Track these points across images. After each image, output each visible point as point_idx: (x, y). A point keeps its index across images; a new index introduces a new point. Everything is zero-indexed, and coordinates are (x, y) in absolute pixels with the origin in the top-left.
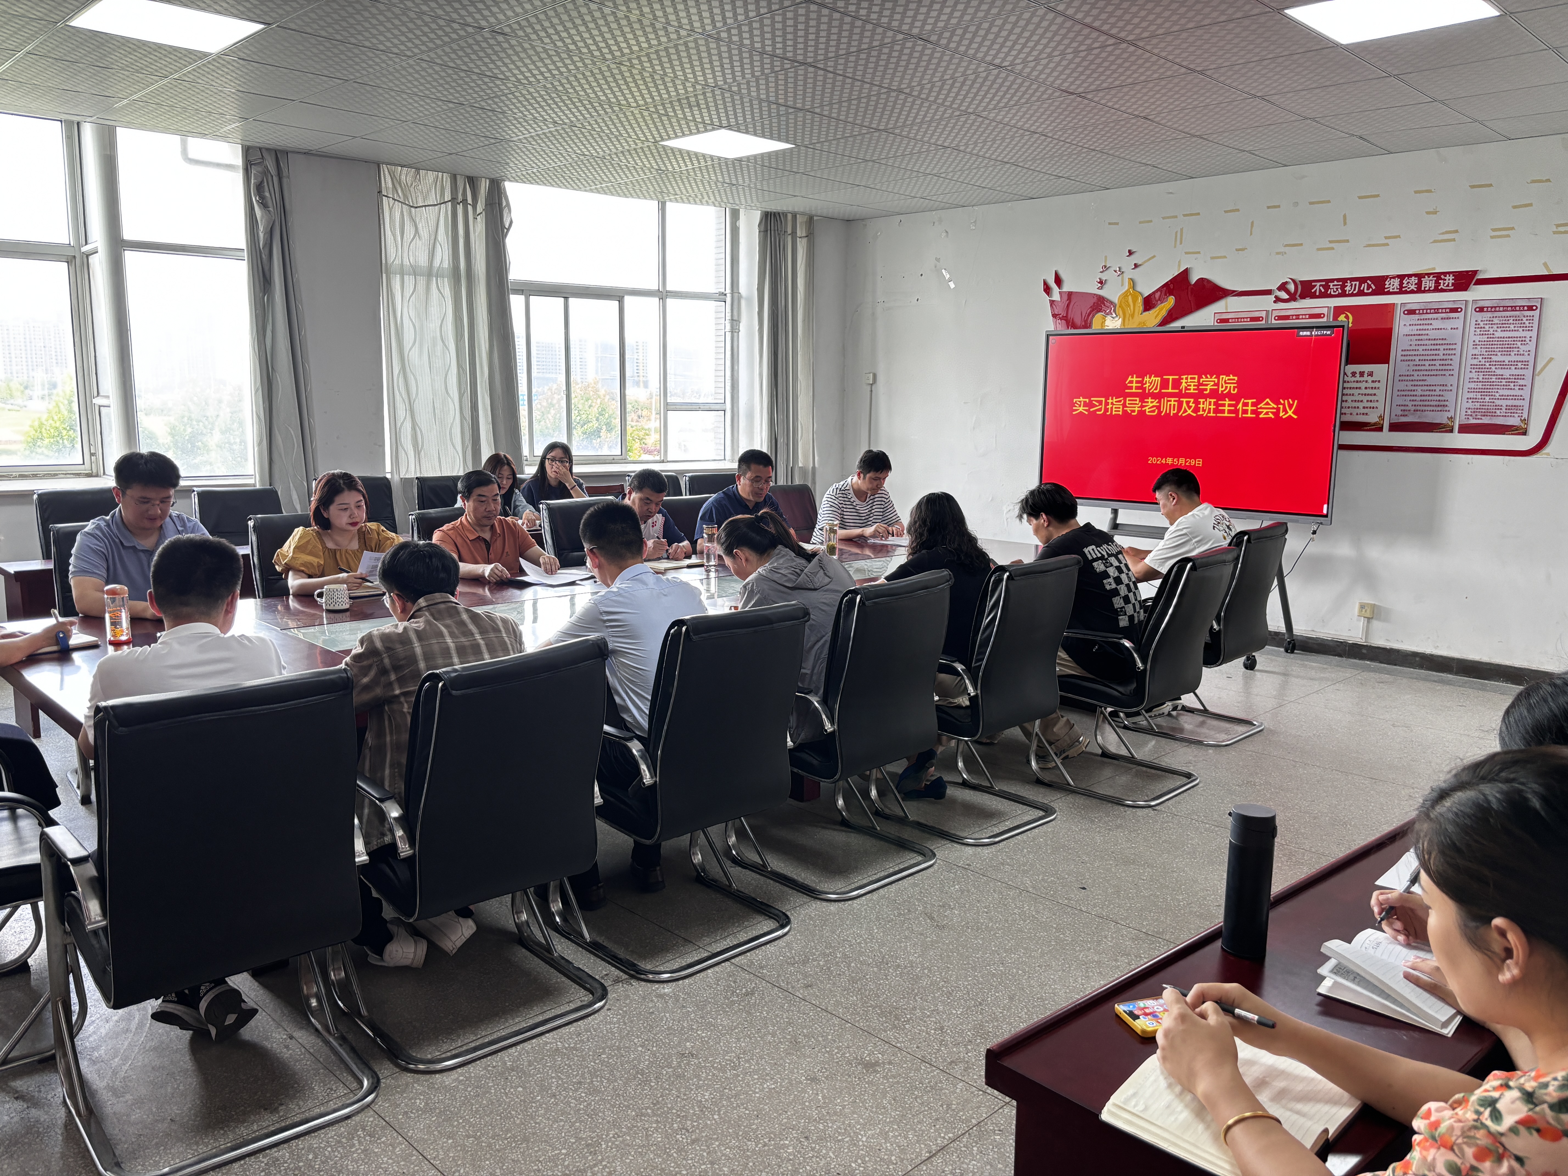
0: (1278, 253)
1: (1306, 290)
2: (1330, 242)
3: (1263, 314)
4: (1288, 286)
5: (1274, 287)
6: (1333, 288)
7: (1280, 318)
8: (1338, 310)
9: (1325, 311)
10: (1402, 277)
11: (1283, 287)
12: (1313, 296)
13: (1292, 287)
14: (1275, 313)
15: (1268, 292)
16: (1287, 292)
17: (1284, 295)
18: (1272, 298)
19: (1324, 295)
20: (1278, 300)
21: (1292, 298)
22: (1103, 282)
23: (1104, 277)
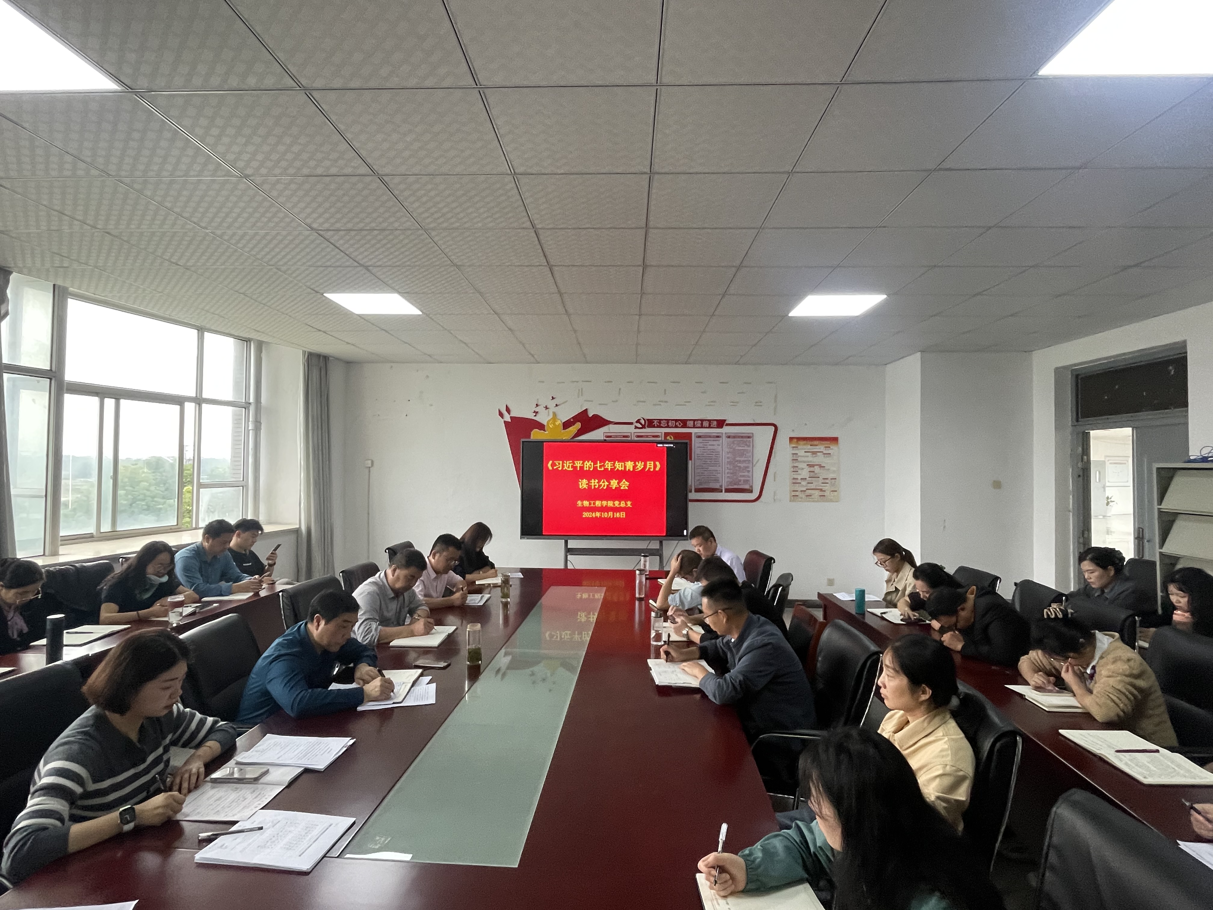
0: (634, 405)
1: (650, 423)
2: (660, 401)
3: (629, 434)
4: (641, 421)
5: (634, 421)
6: (663, 423)
7: (638, 436)
8: (666, 434)
9: (660, 434)
10: (694, 420)
11: (638, 421)
12: (654, 427)
13: (643, 422)
14: (636, 434)
15: (631, 423)
16: (641, 424)
17: (639, 425)
18: (633, 426)
19: (659, 426)
20: (636, 427)
21: (643, 427)
22: (536, 413)
23: (537, 410)
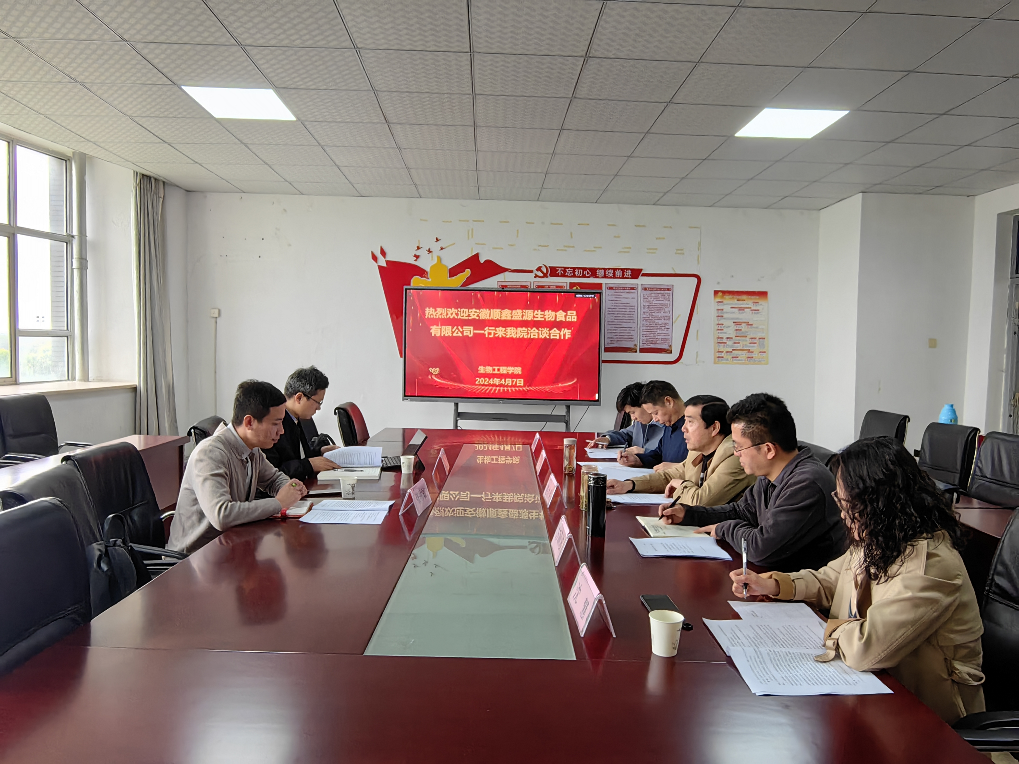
0: (535, 250)
1: (553, 272)
2: (565, 246)
3: (529, 284)
4: (542, 269)
5: (534, 269)
6: (568, 272)
7: (539, 287)
8: (572, 285)
9: (565, 284)
10: (605, 270)
11: (539, 269)
12: (557, 276)
13: (544, 270)
14: (536, 284)
15: (531, 271)
16: (542, 272)
17: (540, 274)
18: (533, 275)
19: (563, 276)
20: (536, 276)
21: (545, 276)
22: (417, 257)
23: (418, 253)
